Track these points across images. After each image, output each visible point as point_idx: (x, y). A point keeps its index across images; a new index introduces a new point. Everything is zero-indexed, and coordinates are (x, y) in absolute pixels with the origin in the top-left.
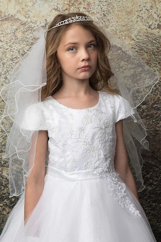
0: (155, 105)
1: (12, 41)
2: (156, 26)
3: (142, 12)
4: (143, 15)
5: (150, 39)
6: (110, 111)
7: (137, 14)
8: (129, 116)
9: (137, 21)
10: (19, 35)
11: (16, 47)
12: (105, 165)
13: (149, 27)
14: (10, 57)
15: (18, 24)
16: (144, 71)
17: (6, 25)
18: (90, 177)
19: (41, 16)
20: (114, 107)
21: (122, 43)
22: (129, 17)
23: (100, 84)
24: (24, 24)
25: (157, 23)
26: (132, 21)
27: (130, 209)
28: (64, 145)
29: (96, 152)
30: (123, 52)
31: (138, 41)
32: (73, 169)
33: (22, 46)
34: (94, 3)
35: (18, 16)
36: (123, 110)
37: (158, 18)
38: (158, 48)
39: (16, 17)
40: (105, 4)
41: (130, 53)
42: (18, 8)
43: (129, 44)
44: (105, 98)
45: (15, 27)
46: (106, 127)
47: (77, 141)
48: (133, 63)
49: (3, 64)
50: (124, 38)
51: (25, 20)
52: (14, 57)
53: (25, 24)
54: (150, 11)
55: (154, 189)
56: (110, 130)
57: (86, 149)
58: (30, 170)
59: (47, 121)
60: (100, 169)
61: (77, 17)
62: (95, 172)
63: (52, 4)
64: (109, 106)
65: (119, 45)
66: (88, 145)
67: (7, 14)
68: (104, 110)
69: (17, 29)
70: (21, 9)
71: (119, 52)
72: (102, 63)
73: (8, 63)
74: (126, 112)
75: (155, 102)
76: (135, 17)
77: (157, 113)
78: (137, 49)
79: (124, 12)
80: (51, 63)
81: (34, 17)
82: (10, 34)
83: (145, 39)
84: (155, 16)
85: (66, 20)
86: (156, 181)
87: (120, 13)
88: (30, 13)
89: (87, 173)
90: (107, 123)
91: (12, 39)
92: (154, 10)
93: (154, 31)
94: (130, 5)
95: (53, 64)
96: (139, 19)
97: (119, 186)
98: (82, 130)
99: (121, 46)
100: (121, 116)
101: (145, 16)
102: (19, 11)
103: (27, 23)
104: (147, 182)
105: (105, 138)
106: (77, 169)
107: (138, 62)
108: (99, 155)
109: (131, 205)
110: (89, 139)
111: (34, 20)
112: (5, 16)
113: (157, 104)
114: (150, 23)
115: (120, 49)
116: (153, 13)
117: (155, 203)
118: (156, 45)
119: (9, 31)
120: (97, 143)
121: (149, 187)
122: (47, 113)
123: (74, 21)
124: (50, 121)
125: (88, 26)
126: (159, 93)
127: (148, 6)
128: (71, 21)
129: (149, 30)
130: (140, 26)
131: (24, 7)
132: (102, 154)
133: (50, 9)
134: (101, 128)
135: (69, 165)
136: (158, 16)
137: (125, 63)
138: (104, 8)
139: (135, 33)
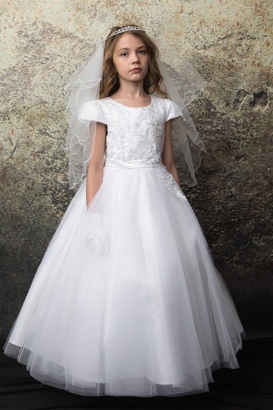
0: (200, 119)
1: (71, 56)
2: (202, 47)
3: (190, 34)
4: (190, 37)
5: (196, 58)
6: (162, 111)
7: (185, 35)
8: (179, 115)
9: (185, 42)
10: (77, 51)
11: (74, 61)
12: (157, 157)
13: (196, 48)
14: (68, 71)
15: (77, 41)
16: (191, 87)
17: (65, 42)
18: (144, 165)
19: (98, 35)
20: (165, 108)
21: (171, 61)
22: (178, 38)
23: (151, 89)
24: (81, 41)
25: (202, 44)
26: (181, 42)
27: (178, 194)
28: (122, 137)
29: (150, 144)
30: (172, 69)
31: (185, 59)
32: (130, 158)
33: (79, 61)
34: (146, 24)
35: (77, 34)
36: (173, 110)
37: (203, 40)
38: (203, 67)
39: (75, 35)
40: (156, 25)
41: (178, 70)
42: (77, 26)
43: (178, 62)
44: (156, 101)
45: (73, 44)
46: (158, 125)
47: (134, 135)
48: (181, 80)
49: (62, 77)
50: (172, 56)
51: (83, 37)
52: (71, 71)
53: (83, 41)
54: (197, 33)
55: (197, 197)
56: (161, 127)
57: (142, 142)
58: (91, 156)
59: (106, 116)
60: (153, 159)
61: (129, 27)
62: (149, 162)
63: (108, 24)
64: (160, 108)
65: (168, 63)
66: (143, 139)
67: (66, 32)
68: (156, 110)
69: (75, 46)
70: (79, 28)
71: (168, 69)
72: (152, 67)
73: (66, 76)
74: (176, 112)
75: (200, 116)
76: (183, 38)
77: (201, 127)
78: (184, 68)
79: (173, 33)
80: (107, 68)
81: (91, 35)
82: (69, 50)
83: (192, 58)
84: (201, 38)
85: (119, 30)
86: (200, 189)
87: (170, 34)
88: (88, 32)
89: (143, 162)
90: (159, 121)
91: (70, 55)
92: (200, 33)
93: (200, 51)
94: (178, 27)
95: (109, 68)
96: (186, 40)
97: (168, 176)
98: (138, 125)
99: (170, 64)
100: (171, 116)
101: (192, 38)
102: (77, 30)
103: (84, 41)
104: (191, 190)
105: (157, 133)
106: (133, 158)
107: (185, 79)
108: (153, 147)
109: (178, 191)
110: (144, 133)
111: (90, 37)
112: (65, 34)
113: (201, 118)
114: (197, 44)
115: (169, 66)
116: (199, 35)
117: (197, 209)
118: (202, 64)
119: (68, 48)
120: (151, 137)
121: (192, 195)
122: (105, 109)
123: (127, 30)
124: (109, 116)
125: (139, 34)
126: (203, 108)
127: (195, 29)
128: (123, 31)
129: (196, 50)
130: (188, 47)
131: (82, 25)
132: (155, 147)
133: (106, 28)
134: (154, 125)
135: (126, 155)
136: (204, 38)
137: (174, 79)
138: (156, 29)
139: (183, 52)
